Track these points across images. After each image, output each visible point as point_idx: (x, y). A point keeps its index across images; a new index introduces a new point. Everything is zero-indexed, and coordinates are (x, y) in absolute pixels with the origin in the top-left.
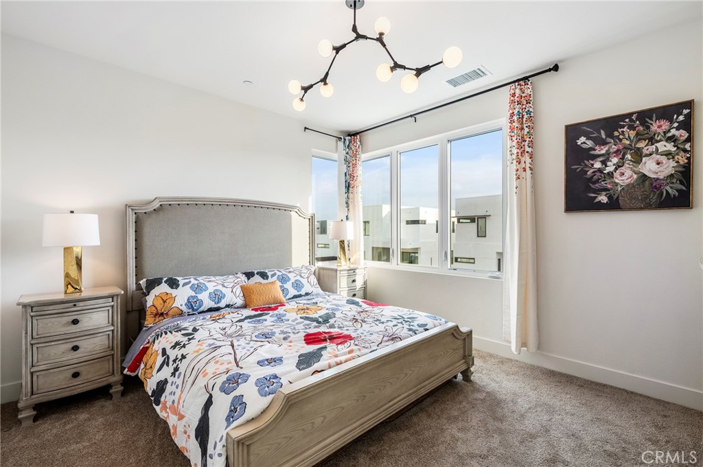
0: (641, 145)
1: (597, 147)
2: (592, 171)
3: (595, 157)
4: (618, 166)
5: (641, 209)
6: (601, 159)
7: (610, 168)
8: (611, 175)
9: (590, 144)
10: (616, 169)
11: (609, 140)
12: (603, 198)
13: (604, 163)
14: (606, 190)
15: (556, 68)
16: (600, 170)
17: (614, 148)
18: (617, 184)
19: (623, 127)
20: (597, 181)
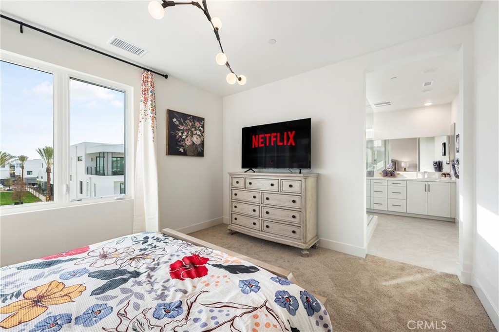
0: (193, 129)
1: (180, 126)
2: (178, 136)
3: (179, 130)
4: (187, 137)
5: (193, 156)
6: (181, 131)
7: (184, 137)
8: (184, 139)
9: (177, 123)
10: (186, 138)
11: (184, 124)
12: (182, 150)
13: (182, 133)
14: (183, 146)
15: (166, 77)
16: (181, 137)
17: (185, 128)
18: (186, 144)
19: (188, 120)
20: (179, 142)
